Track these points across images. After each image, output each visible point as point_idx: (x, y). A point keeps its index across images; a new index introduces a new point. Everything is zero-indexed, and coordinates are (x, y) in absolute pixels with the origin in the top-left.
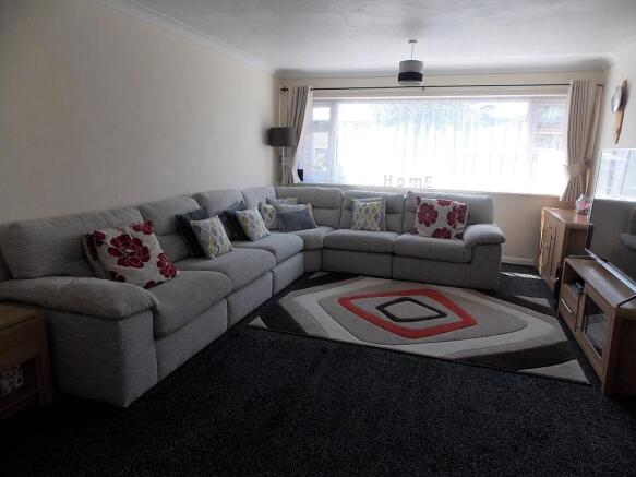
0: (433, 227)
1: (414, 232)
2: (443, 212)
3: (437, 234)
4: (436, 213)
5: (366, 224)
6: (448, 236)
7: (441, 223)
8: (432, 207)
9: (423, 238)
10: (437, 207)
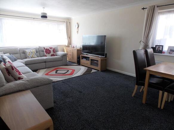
0: (50, 54)
1: (46, 56)
2: (52, 50)
3: (52, 55)
4: (50, 51)
5: (33, 56)
6: (54, 55)
7: (52, 53)
8: (48, 49)
9: (48, 57)
10: (50, 49)
